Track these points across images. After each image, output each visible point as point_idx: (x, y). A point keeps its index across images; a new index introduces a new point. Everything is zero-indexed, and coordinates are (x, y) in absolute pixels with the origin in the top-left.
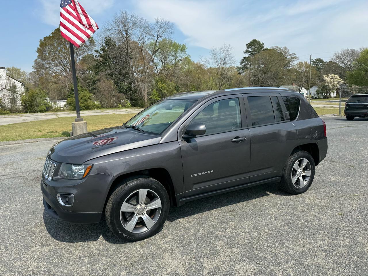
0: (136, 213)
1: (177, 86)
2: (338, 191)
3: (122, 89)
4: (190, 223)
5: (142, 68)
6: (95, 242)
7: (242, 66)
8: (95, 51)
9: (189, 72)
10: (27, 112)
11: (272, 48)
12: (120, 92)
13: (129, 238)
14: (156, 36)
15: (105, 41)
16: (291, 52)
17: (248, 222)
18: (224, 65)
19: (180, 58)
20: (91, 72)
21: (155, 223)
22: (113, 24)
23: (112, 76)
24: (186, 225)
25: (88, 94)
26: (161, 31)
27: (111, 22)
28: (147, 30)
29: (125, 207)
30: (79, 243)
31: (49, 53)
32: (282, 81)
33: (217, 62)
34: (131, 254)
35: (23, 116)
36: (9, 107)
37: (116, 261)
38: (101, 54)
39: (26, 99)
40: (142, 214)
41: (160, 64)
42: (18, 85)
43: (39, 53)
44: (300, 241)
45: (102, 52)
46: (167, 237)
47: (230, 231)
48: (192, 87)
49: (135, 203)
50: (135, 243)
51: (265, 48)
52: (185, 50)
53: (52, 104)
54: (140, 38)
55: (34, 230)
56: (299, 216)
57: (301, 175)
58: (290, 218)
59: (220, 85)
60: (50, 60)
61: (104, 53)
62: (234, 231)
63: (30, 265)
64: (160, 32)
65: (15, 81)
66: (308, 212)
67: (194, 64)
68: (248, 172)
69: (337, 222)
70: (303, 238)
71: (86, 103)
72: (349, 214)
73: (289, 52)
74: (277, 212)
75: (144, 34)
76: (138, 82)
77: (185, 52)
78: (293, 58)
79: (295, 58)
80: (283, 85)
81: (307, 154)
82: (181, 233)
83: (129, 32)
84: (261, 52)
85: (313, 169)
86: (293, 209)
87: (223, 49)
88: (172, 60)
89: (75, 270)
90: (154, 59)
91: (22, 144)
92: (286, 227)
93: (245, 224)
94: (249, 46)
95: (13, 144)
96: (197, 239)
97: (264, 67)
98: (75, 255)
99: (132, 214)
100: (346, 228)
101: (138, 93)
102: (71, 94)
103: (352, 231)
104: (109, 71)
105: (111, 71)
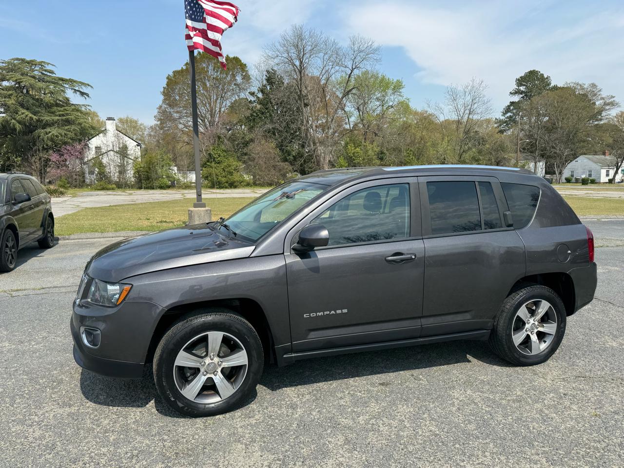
0: (202, 370)
1: (381, 151)
2: (612, 369)
3: (289, 155)
4: (303, 396)
5: (324, 121)
6: (140, 409)
7: (506, 118)
8: (249, 93)
9: (406, 127)
10: (140, 188)
11: (566, 86)
12: (285, 160)
13: (187, 410)
14: (351, 68)
15: (266, 76)
16: (604, 94)
17: (405, 407)
18: (471, 117)
19: (391, 104)
20: (243, 127)
21: (236, 390)
22: (279, 47)
23: (274, 134)
24: (295, 400)
25: (234, 163)
26: (358, 58)
27: (277, 44)
28: (334, 56)
29: (183, 359)
30: (115, 408)
31: (181, 95)
32: (584, 147)
33: (457, 110)
34: (183, 438)
35: (134, 194)
36: (116, 179)
37: (156, 446)
38: (258, 97)
39: (141, 167)
40: (214, 373)
41: (356, 113)
42: (131, 144)
43: (164, 96)
44: (485, 456)
45: (260, 95)
46: (253, 417)
47: (365, 421)
48: (408, 153)
49: (203, 353)
50: (198, 420)
51: (552, 85)
52: (400, 90)
53: (179, 176)
54: (324, 71)
55: (62, 379)
56: (509, 408)
57: (536, 331)
58: (487, 409)
59: (462, 151)
60: (181, 107)
61: (263, 96)
62: (373, 421)
63: (32, 433)
64: (356, 60)
65: (127, 138)
66: (531, 402)
67: (416, 113)
68: (420, 318)
69: (580, 430)
70: (494, 451)
71: (230, 177)
72: (614, 417)
73: (601, 92)
74: (468, 396)
75: (331, 64)
76: (314, 144)
77: (401, 92)
78: (608, 104)
79: (612, 104)
80: (585, 154)
81: (549, 292)
82: (279, 412)
83: (305, 60)
84: (545, 92)
85: (562, 322)
86: (503, 392)
87: (469, 88)
88: (376, 107)
89: (89, 452)
90: (345, 105)
91: (112, 238)
92: (472, 427)
93: (399, 411)
94: (520, 81)
95: (100, 238)
96: (301, 428)
97: (548, 120)
98: (101, 427)
99: (196, 371)
100: (592, 444)
101: (314, 162)
102: (208, 161)
103: (602, 451)
104: (270, 126)
105: (273, 126)
